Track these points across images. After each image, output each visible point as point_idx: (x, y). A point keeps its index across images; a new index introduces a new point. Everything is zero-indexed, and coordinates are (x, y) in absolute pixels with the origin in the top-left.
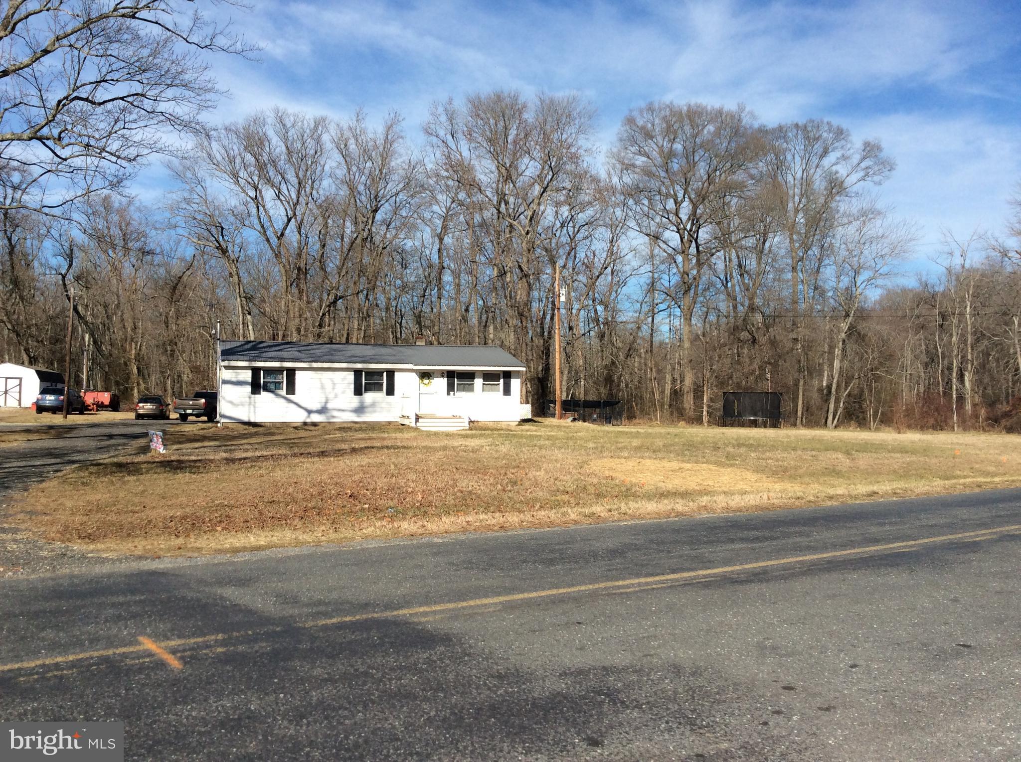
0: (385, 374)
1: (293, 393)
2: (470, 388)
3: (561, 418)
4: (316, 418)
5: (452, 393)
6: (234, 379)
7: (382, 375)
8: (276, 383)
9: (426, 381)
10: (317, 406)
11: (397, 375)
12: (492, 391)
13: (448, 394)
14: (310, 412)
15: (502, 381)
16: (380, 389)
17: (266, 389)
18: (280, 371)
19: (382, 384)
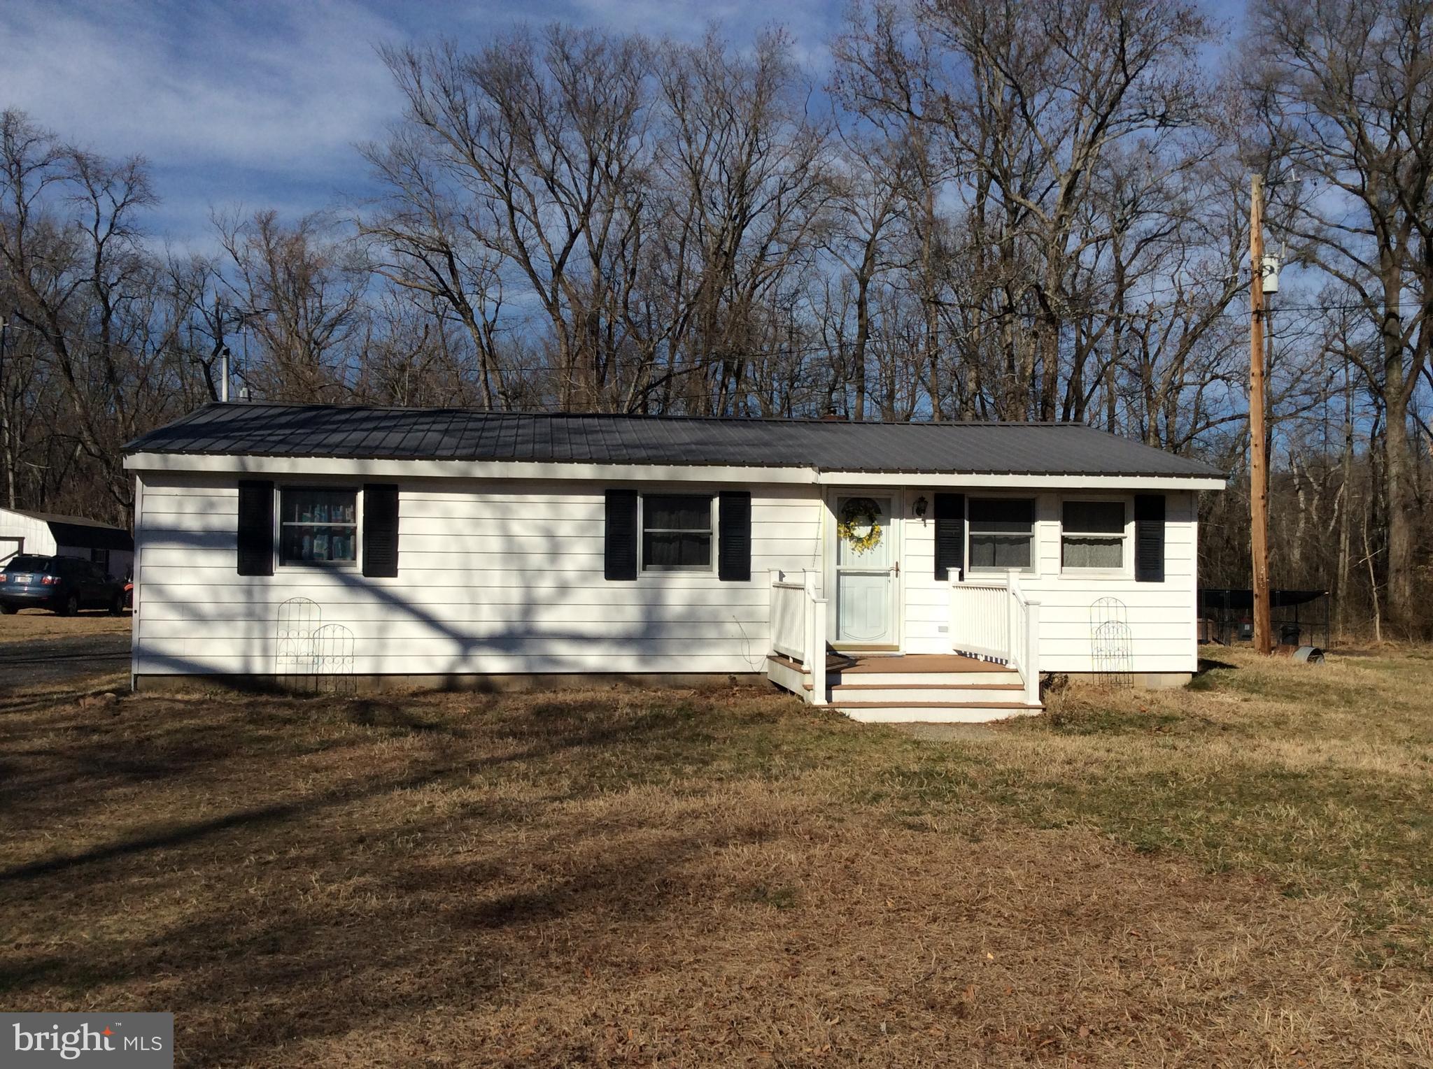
0: (716, 503)
1: (393, 573)
2: (1020, 556)
3: (1268, 649)
4: (493, 663)
5: (953, 573)
6: (192, 523)
7: (707, 510)
8: (330, 532)
9: (862, 531)
10: (487, 621)
11: (759, 507)
12: (1095, 563)
13: (941, 574)
14: (467, 643)
15: (1130, 529)
16: (702, 560)
17: (296, 555)
18: (340, 489)
19: (705, 541)
